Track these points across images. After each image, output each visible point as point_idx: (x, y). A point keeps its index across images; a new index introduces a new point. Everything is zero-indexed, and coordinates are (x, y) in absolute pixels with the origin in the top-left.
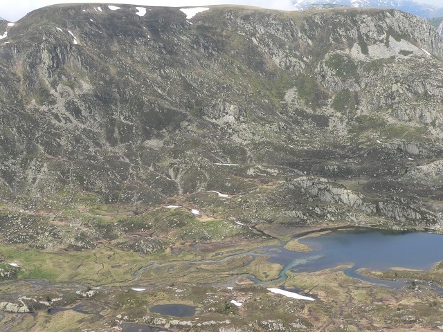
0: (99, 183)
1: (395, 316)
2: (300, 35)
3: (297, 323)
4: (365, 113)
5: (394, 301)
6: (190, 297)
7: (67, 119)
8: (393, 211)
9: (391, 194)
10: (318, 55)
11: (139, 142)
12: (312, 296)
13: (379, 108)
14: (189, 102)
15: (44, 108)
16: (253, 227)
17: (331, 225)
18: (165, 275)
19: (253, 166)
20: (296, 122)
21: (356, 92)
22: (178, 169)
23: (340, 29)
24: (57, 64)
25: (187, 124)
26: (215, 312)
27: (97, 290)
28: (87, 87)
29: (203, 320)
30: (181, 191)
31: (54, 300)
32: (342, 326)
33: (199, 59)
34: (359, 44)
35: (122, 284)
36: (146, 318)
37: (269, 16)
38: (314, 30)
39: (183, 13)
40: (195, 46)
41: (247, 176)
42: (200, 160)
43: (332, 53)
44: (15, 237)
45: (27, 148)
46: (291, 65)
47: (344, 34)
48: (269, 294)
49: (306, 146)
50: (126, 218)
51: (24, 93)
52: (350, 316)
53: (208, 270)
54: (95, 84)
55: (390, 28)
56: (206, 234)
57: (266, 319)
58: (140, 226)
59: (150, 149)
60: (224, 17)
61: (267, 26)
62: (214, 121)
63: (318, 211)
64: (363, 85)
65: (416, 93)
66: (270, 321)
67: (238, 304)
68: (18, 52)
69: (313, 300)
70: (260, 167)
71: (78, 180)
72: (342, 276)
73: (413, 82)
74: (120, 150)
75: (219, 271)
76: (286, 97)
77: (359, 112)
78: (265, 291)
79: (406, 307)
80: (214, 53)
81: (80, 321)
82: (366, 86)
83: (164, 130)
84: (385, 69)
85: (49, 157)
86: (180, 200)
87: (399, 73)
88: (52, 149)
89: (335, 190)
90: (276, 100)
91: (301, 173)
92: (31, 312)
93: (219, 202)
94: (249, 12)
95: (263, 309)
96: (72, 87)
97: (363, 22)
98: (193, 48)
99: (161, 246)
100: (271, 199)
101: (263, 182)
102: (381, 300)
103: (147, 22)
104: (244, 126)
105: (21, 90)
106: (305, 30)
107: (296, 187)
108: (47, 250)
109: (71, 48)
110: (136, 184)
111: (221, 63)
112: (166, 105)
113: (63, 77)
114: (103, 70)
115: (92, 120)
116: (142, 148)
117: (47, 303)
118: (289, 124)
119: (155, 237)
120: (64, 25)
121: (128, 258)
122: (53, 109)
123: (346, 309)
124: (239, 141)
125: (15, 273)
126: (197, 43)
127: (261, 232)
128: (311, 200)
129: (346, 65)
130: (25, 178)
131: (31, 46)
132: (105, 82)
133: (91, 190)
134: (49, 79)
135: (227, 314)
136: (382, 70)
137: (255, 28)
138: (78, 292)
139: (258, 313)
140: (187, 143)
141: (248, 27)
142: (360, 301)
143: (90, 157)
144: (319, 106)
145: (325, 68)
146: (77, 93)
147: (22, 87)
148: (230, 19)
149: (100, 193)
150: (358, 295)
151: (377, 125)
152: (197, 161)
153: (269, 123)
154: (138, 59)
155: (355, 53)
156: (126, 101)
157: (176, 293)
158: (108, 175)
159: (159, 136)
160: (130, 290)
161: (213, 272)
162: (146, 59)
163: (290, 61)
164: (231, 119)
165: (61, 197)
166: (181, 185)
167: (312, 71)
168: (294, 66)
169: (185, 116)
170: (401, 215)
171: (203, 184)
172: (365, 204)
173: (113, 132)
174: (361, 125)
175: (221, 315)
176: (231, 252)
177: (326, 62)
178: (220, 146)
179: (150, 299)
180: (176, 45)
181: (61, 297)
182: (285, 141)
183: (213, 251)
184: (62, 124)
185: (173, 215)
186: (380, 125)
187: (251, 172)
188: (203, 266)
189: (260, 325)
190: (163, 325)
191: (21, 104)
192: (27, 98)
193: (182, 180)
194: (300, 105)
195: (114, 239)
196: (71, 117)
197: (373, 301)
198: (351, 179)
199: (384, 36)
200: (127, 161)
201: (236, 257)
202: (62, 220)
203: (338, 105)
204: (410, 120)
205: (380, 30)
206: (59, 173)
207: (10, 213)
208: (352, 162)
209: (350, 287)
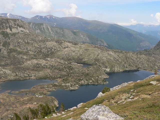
1: (22, 103)
4: (12, 48)
5: (22, 99)
8: (20, 75)
9: (20, 70)
13: (16, 46)
17: (3, 80)
21: (9, 42)
32: (8, 108)
34: (9, 28)
43: (1, 30)
47: (5, 25)
52: (10, 105)
55: (18, 24)
64: (11, 40)
65: (25, 42)
72: (7, 94)
73: (24, 39)
77: (10, 47)
79: (25, 100)
82: (12, 40)
87: (21, 36)
89: (4, 70)
97: (10, 22)
102: (18, 99)
123: (9, 103)
129: (6, 34)
136: (16, 36)
142: (13, 101)
150: (12, 99)
151: (15, 51)
155: (8, 31)
170: (23, 75)
172: (13, 73)
174: (11, 51)
186: (16, 51)
197: (16, 100)
198: (8, 67)
199: (16, 26)
203: (4, 45)
204: (24, 49)
208: (9, 62)
209: (10, 97)
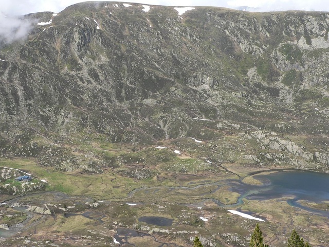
0: (108, 128)
1: (327, 237)
2: (260, 29)
3: (250, 237)
4: (307, 88)
6: (169, 213)
7: (89, 82)
8: (326, 159)
9: (325, 147)
10: (274, 44)
11: (139, 100)
12: (262, 218)
13: (318, 84)
14: (177, 73)
15: (73, 73)
16: (219, 165)
17: (278, 167)
18: (151, 195)
19: (222, 122)
20: (255, 92)
21: (301, 73)
22: (166, 121)
23: (291, 26)
24: (85, 42)
25: (174, 89)
26: (187, 224)
27: (101, 203)
28: (104, 59)
29: (177, 229)
30: (167, 137)
31: (69, 207)
32: (284, 242)
33: (186, 44)
34: (305, 37)
35: (119, 200)
36: (135, 225)
37: (238, 15)
38: (271, 26)
39: (176, 11)
40: (184, 34)
41: (217, 129)
42: (183, 115)
43: (284, 43)
44: (46, 162)
45: (60, 100)
46: (253, 51)
47: (293, 29)
48: (229, 214)
49: (261, 109)
50: (126, 153)
51: (60, 62)
53: (184, 194)
54: (110, 58)
56: (184, 168)
57: (226, 232)
58: (136, 159)
59: (147, 105)
60: (206, 14)
61: (236, 22)
62: (194, 88)
63: (269, 156)
64: (306, 67)
66: (229, 234)
67: (205, 220)
68: (58, 33)
69: (262, 221)
70: (226, 122)
71: (94, 124)
72: (286, 205)
74: (125, 105)
75: (192, 195)
76: (248, 74)
77: (302, 87)
78: (226, 211)
80: (197, 40)
81: (87, 224)
82: (309, 68)
83: (158, 93)
84: (324, 56)
85: (75, 107)
86: (166, 143)
88: (77, 102)
89: (282, 142)
90: (241, 76)
91: (257, 128)
92: (52, 215)
93: (195, 146)
94: (224, 12)
95: (224, 225)
96: (94, 59)
97: (308, 21)
98: (182, 35)
99: (150, 174)
100: (234, 146)
101: (228, 133)
102: (316, 225)
103: (150, 16)
104: (216, 92)
105: (58, 60)
106: (265, 26)
107: (253, 137)
108: (68, 172)
109: (95, 32)
110: (135, 129)
111: (202, 47)
112: (160, 75)
113: (88, 51)
114: (116, 48)
115: (106, 83)
116: (141, 104)
117: (64, 209)
118: (250, 93)
119: (147, 168)
120: (91, 16)
121: (125, 182)
122: (79, 74)
123: (288, 229)
124: (213, 103)
125: (44, 187)
126: (185, 32)
127: (226, 169)
128: (263, 148)
129: (294, 52)
130: (56, 121)
131: (67, 29)
132: (118, 56)
133: (102, 132)
134: (78, 53)
135: (196, 226)
136: (322, 57)
137: (228, 23)
138: (87, 203)
139: (220, 228)
140: (174, 102)
141: (223, 22)
142: (299, 224)
143: (103, 109)
144: (273, 81)
145: (278, 54)
146: (97, 63)
147: (59, 58)
148: (210, 16)
149: (108, 134)
150: (298, 220)
151: (316, 97)
152: (180, 116)
153: (235, 91)
154: (142, 42)
155: (302, 43)
156: (132, 71)
157: (159, 209)
158: (116, 122)
159: (154, 97)
160: (124, 204)
161: (187, 195)
162: (148, 42)
163: (253, 48)
164: (207, 87)
165: (80, 136)
166: (168, 132)
167: (268, 56)
168: (256, 51)
169: (173, 83)
171: (184, 132)
172: (305, 153)
173: (121, 92)
174: (304, 96)
175: (192, 227)
176: (202, 182)
177: (279, 50)
178: (198, 106)
179: (139, 212)
180: (170, 33)
181: (74, 206)
182: (246, 105)
183: (189, 181)
184: (85, 85)
185: (160, 153)
186: (318, 97)
187: (220, 125)
188: (180, 191)
189: (221, 236)
190: (148, 231)
191: (57, 69)
192: (62, 65)
193: (168, 129)
194: (259, 80)
195: (117, 167)
196: (92, 80)
197: (309, 225)
198: (295, 135)
199: (324, 32)
200: (130, 113)
201: (205, 186)
202: (80, 152)
203: (287, 81)
205: (321, 28)
206: (80, 119)
207: (44, 145)
208: (296, 122)
209: (292, 213)
